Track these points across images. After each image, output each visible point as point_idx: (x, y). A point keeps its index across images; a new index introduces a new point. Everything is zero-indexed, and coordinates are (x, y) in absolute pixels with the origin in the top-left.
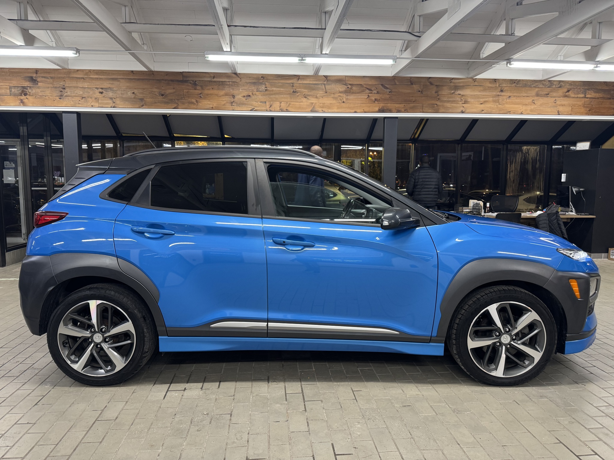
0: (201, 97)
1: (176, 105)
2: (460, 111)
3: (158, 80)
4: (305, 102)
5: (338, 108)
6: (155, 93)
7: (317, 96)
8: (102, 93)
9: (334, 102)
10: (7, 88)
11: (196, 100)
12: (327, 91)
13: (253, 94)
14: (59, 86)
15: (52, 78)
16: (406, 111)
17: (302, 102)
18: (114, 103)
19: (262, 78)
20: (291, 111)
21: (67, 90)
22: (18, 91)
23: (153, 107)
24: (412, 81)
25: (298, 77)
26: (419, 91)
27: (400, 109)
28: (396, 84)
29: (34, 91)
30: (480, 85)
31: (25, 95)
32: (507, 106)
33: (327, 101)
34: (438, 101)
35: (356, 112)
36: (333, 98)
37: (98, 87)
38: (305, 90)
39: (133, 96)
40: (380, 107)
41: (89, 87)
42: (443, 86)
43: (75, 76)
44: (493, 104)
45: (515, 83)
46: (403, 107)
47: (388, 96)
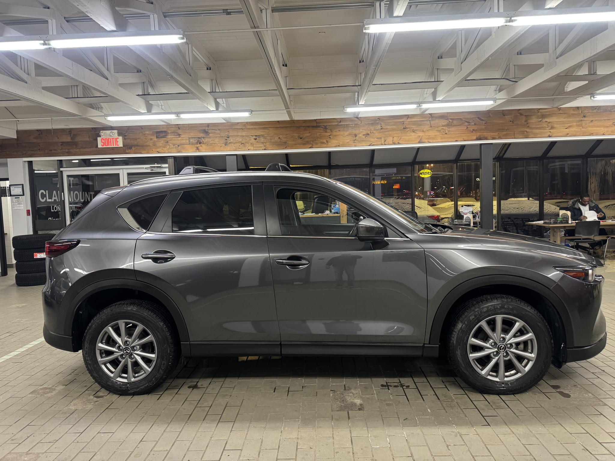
0: (330, 138)
1: (311, 146)
2: (547, 135)
3: (297, 127)
4: (413, 136)
5: (441, 139)
6: (295, 137)
7: (424, 130)
8: (256, 139)
9: (438, 134)
10: (186, 139)
11: (326, 141)
12: (432, 125)
13: (371, 133)
14: (224, 136)
15: (219, 130)
16: (500, 138)
17: (411, 136)
18: (265, 146)
19: (378, 119)
20: (402, 143)
21: (231, 138)
22: (195, 140)
23: (294, 148)
24: (504, 113)
25: (408, 116)
26: (511, 121)
27: (494, 137)
28: (490, 117)
29: (206, 140)
30: (565, 112)
31: (200, 143)
32: (590, 129)
33: (432, 133)
34: (527, 129)
35: (456, 141)
36: (437, 131)
37: (253, 135)
38: (413, 126)
39: (279, 141)
40: (477, 136)
41: (247, 135)
42: (531, 115)
43: (237, 127)
44: (577, 128)
45: (596, 109)
46: (497, 134)
47: (484, 127)
